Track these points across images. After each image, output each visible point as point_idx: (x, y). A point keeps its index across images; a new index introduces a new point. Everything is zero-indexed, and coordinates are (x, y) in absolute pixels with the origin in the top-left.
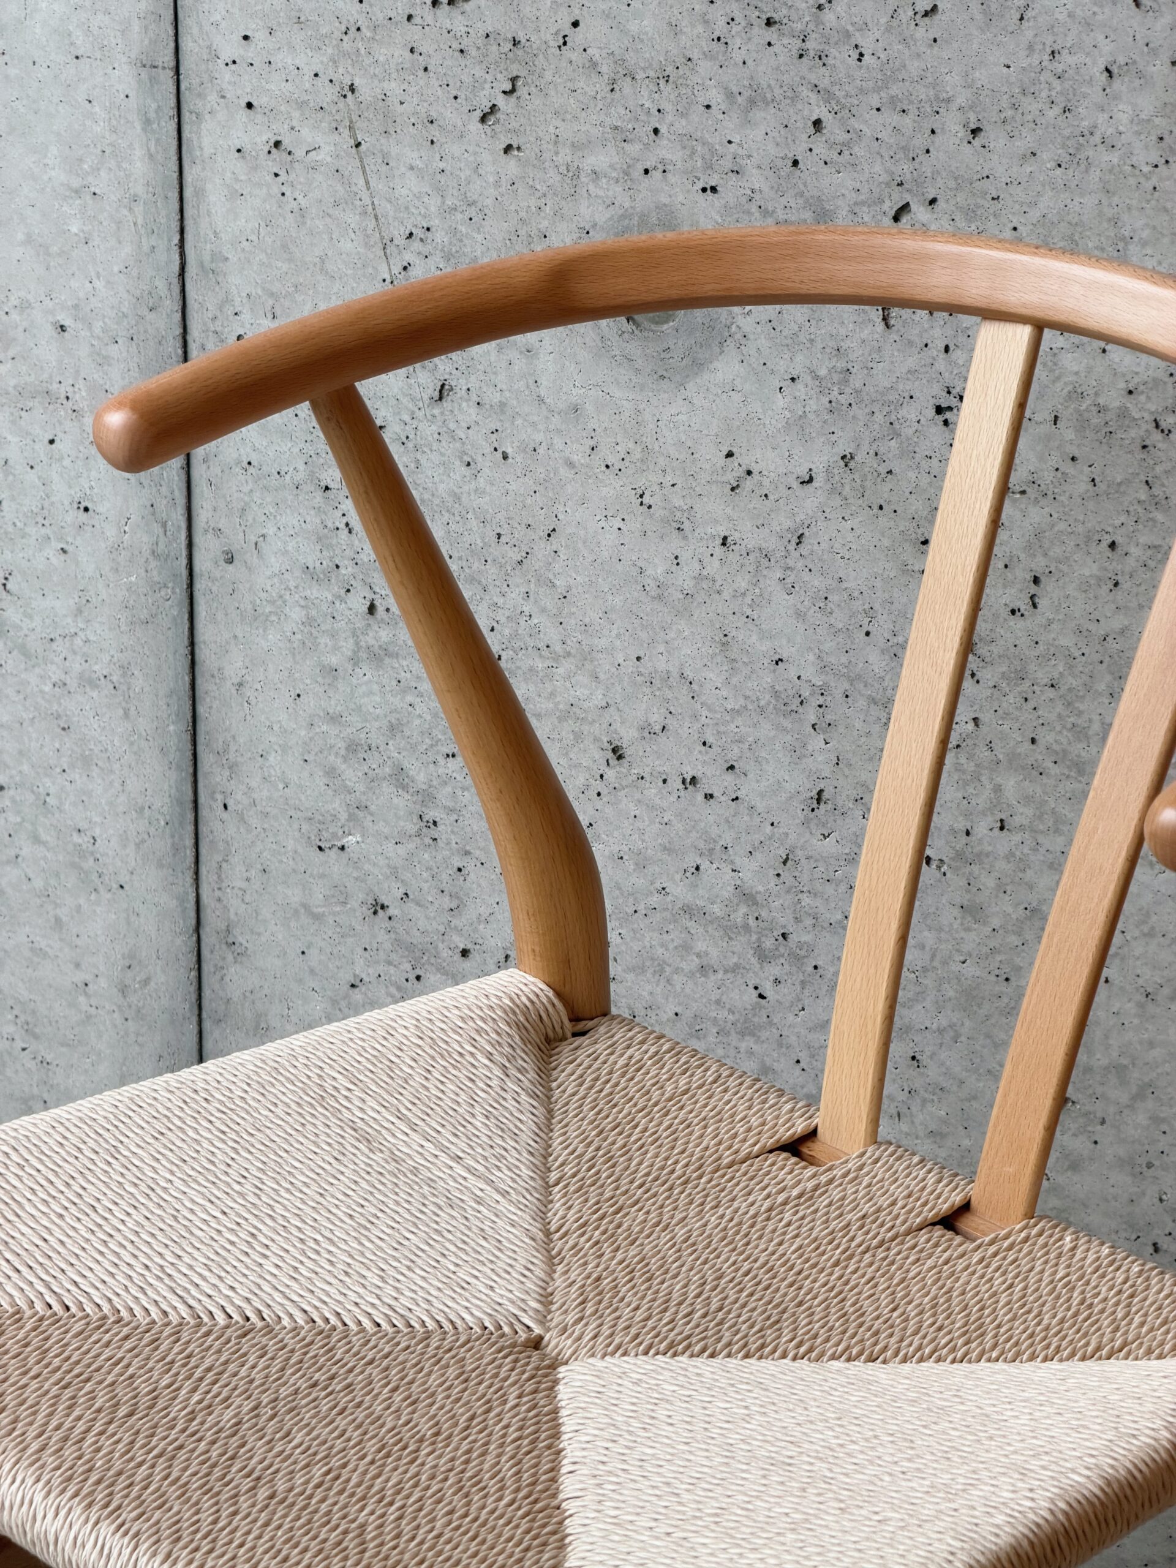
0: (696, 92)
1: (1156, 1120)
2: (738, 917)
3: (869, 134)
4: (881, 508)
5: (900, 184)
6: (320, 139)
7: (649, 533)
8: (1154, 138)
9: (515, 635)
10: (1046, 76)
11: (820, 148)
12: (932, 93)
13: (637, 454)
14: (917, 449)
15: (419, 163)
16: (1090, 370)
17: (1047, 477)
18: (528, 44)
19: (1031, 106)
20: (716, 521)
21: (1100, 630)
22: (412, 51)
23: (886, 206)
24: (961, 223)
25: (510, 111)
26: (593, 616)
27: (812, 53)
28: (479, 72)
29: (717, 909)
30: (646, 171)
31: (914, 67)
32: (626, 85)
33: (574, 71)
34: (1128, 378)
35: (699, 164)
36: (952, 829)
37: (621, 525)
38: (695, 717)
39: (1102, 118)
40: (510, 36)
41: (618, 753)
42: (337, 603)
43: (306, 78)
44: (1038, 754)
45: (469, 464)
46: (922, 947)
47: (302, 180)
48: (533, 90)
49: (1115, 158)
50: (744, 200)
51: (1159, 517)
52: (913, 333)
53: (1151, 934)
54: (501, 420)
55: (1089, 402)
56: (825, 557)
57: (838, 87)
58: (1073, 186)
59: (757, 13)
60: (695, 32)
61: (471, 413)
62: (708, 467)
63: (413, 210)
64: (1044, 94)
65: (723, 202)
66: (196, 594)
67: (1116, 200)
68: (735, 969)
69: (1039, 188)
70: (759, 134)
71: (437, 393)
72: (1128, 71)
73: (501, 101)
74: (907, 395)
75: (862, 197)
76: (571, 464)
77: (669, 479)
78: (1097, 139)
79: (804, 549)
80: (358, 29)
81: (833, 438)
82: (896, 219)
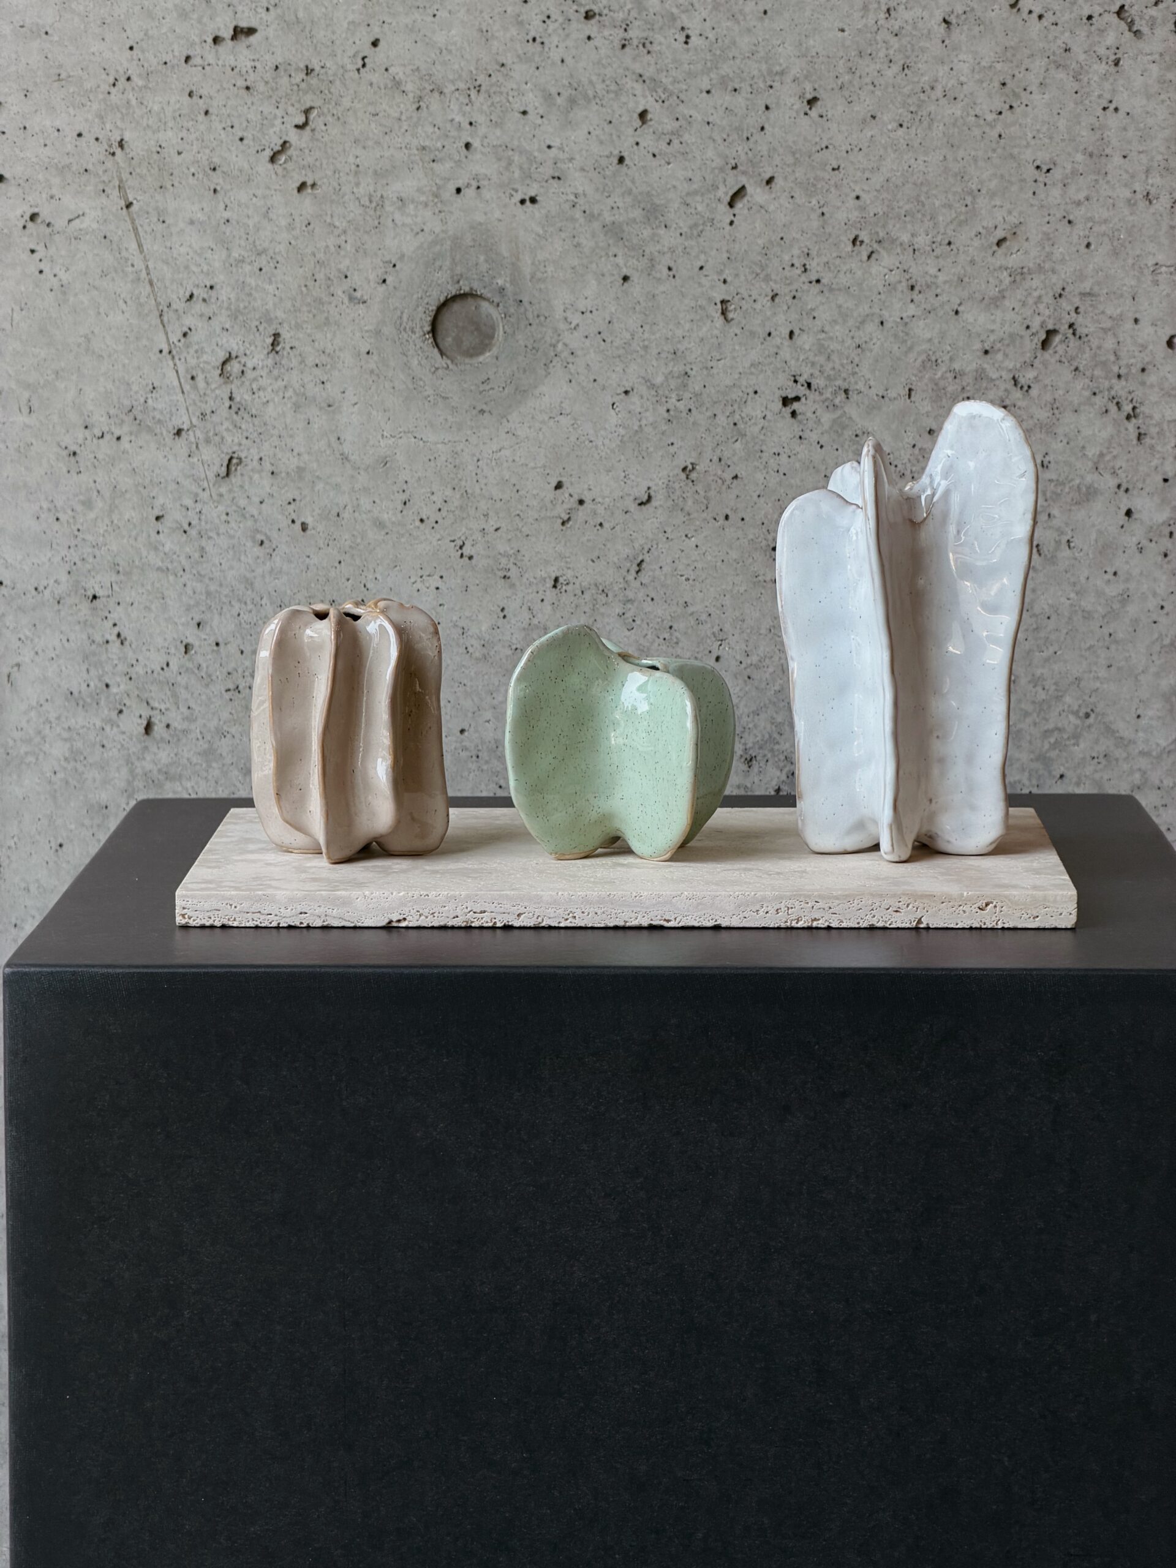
0: (511, 99)
3: (699, 118)
4: (727, 517)
5: (735, 168)
6: (84, 205)
7: (471, 588)
8: (997, 84)
10: (883, 35)
11: (648, 141)
12: (764, 67)
13: (456, 501)
14: (764, 448)
15: (200, 216)
16: (943, 335)
17: (904, 456)
18: (323, 71)
19: (868, 68)
20: (547, 562)
22: (190, 95)
23: (720, 193)
24: (801, 199)
25: (304, 145)
27: (635, 42)
28: (268, 108)
30: (459, 191)
31: (745, 43)
32: (434, 103)
33: (375, 93)
34: (984, 337)
35: (517, 174)
37: (439, 583)
39: (942, 71)
40: (302, 66)
42: (108, 728)
43: (68, 140)
45: (262, 543)
47: (63, 253)
48: (330, 119)
49: (957, 110)
50: (567, 206)
52: (755, 323)
54: (299, 488)
55: (944, 369)
56: (669, 582)
57: (665, 73)
58: (916, 145)
59: (575, 7)
60: (508, 35)
61: (263, 484)
62: (535, 503)
63: (194, 268)
64: (882, 54)
65: (543, 211)
67: (961, 153)
69: (882, 152)
70: (580, 134)
71: (224, 469)
72: (966, 19)
73: (293, 136)
74: (751, 391)
75: (695, 186)
76: (380, 524)
77: (493, 523)
78: (939, 92)
79: (645, 577)
80: (129, 79)
81: (672, 449)
82: (731, 205)
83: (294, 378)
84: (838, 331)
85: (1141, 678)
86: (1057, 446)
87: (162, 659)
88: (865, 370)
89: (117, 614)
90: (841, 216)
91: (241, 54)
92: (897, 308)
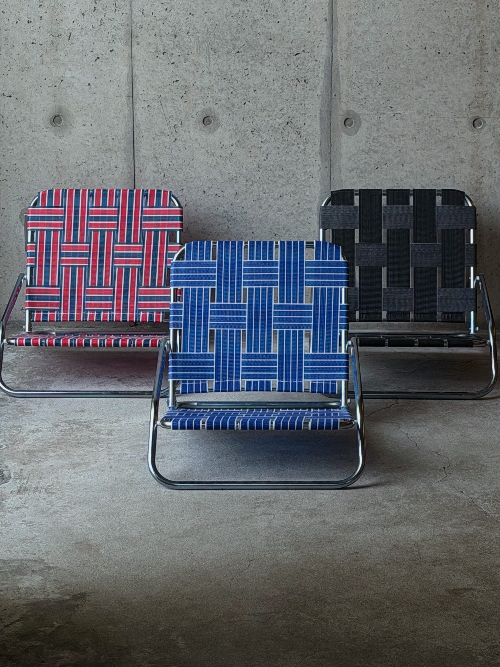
0: (214, 90)
1: (290, 235)
2: (224, 215)
3: (240, 93)
5: (244, 99)
6: (156, 104)
7: (208, 157)
8: (280, 89)
9: (188, 176)
10: (265, 82)
11: (233, 96)
12: (248, 86)
13: (206, 145)
15: (171, 106)
17: (268, 139)
18: (188, 86)
19: (262, 86)
20: (219, 153)
21: (277, 161)
22: (170, 89)
24: (254, 104)
26: (200, 171)
28: (181, 91)
29: (221, 214)
30: (207, 102)
31: (246, 83)
32: (203, 90)
33: (195, 89)
35: (215, 100)
36: (257, 195)
37: (204, 156)
38: (217, 184)
39: (273, 87)
40: (185, 85)
41: (204, 192)
43: (153, 95)
44: (269, 181)
46: (253, 214)
47: (153, 111)
48: (189, 93)
49: (275, 92)
50: (221, 105)
51: (284, 142)
52: (247, 121)
53: (287, 206)
54: (185, 143)
56: (236, 156)
57: (235, 87)
58: (269, 97)
61: (180, 142)
62: (217, 145)
63: (170, 113)
64: (264, 84)
65: (218, 105)
66: (136, 179)
67: (275, 98)
68: (224, 223)
69: (265, 98)
70: (223, 95)
71: (174, 140)
73: (184, 95)
75: (239, 102)
76: (196, 148)
77: (211, 148)
78: (272, 90)
79: (232, 155)
80: (162, 87)
81: (236, 138)
82: (244, 104)
83: (184, 128)
84: (259, 122)
85: (302, 170)
86: (289, 138)
87: (166, 167)
88: (263, 127)
89: (160, 160)
90: (259, 106)
91: (177, 84)
92: (267, 119)
